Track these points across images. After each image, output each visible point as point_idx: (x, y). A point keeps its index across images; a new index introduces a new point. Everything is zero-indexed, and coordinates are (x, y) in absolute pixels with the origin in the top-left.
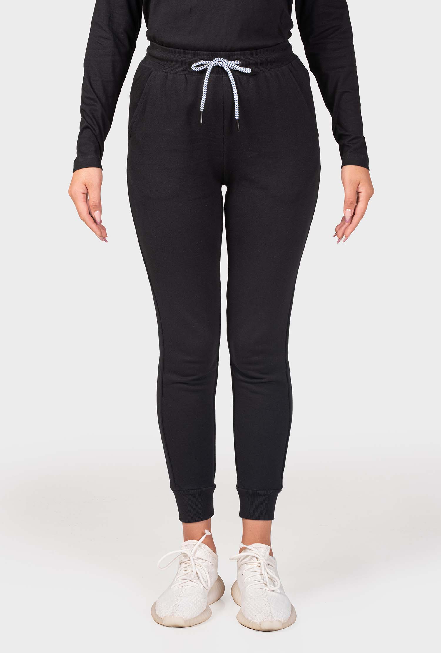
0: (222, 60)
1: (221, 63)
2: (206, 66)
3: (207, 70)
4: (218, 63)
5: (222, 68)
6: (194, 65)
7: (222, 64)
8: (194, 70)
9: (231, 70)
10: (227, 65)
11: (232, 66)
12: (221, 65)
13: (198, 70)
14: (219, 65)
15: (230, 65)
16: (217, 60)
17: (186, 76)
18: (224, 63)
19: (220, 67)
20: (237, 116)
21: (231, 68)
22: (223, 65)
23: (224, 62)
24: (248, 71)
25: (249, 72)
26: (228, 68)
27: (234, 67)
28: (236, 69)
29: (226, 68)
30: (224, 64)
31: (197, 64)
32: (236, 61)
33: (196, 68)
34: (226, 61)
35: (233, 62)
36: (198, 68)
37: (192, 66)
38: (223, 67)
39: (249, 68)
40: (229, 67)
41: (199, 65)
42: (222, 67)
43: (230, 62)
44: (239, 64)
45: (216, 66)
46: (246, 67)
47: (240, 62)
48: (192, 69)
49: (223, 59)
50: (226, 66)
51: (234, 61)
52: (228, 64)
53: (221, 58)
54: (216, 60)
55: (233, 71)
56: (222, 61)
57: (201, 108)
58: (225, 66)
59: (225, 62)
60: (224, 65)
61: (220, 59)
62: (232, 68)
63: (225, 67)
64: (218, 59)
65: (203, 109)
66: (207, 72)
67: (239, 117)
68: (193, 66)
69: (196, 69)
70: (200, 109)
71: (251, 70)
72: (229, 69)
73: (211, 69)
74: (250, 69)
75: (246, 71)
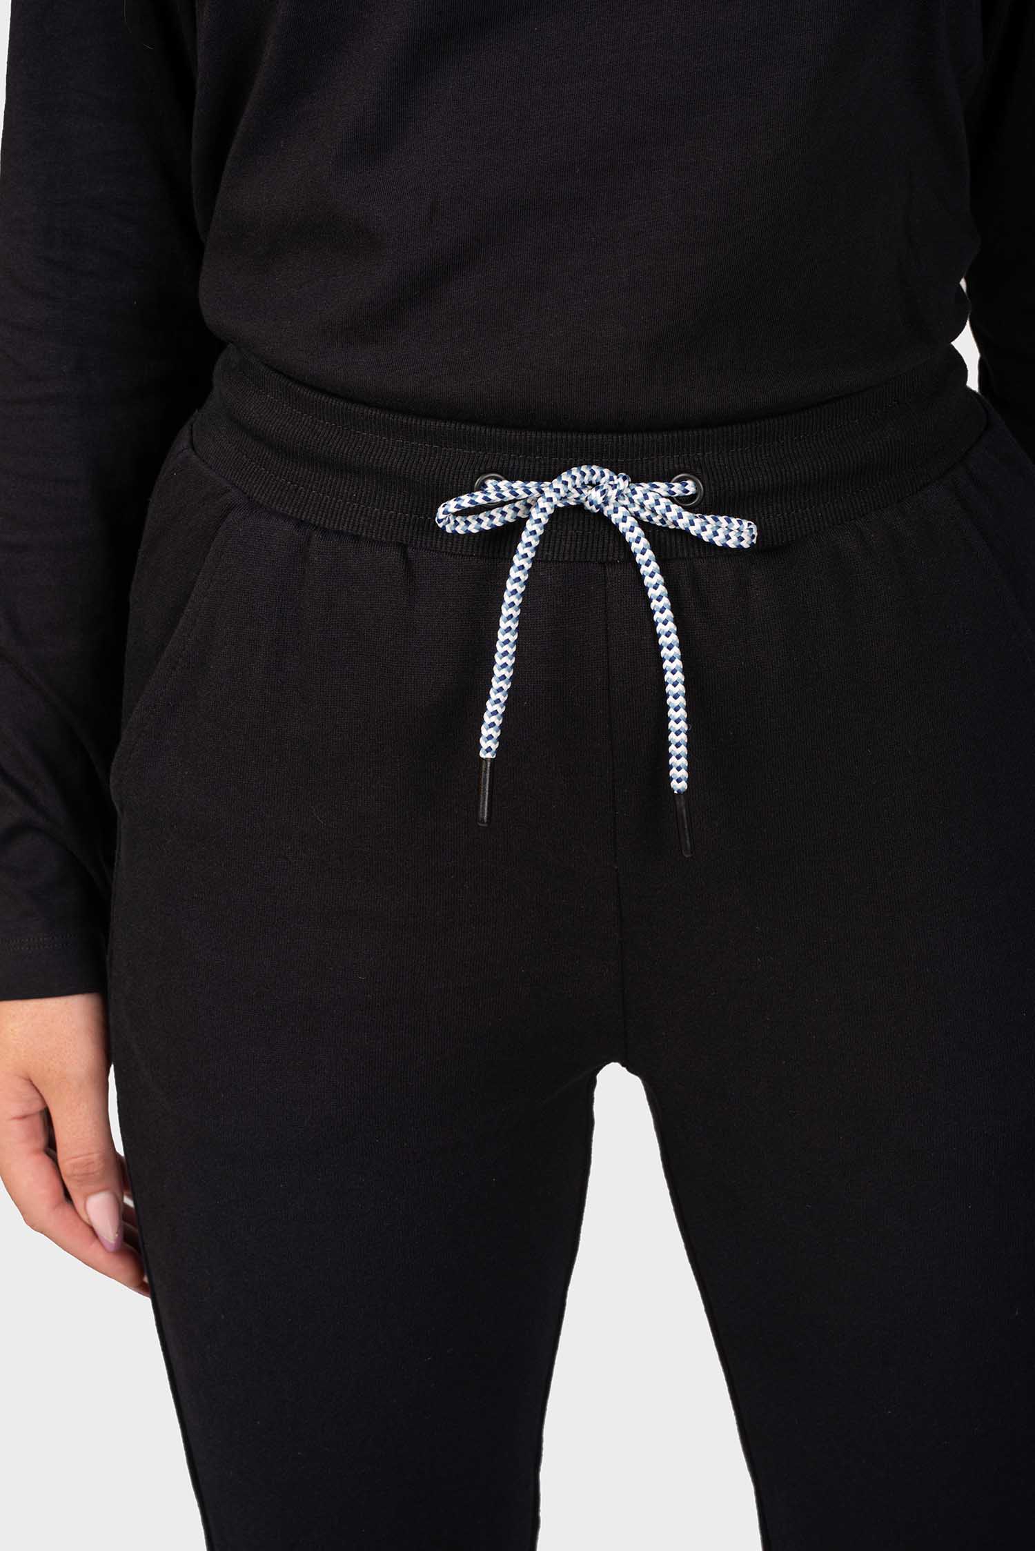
0: (603, 475)
1: (596, 495)
2: (516, 510)
3: (523, 527)
4: (577, 495)
5: (602, 520)
6: (452, 505)
7: (600, 500)
8: (449, 529)
9: (647, 526)
10: (627, 502)
11: (653, 511)
12: (597, 507)
13: (473, 528)
14: (587, 504)
15: (642, 506)
16: (574, 478)
17: (405, 553)
18: (612, 494)
19: (589, 512)
20: (679, 780)
21: (650, 518)
22: (606, 503)
23: (614, 487)
24: (741, 539)
25: (745, 544)
26: (631, 520)
27: (664, 515)
28: (675, 523)
29: (624, 520)
30: (612, 500)
31: (465, 501)
32: (678, 481)
33: (458, 519)
34: (623, 484)
35: (663, 486)
36: (470, 518)
37: (440, 515)
38: (606, 514)
39: (745, 523)
40: (636, 515)
41: (474, 508)
42: (601, 512)
43: (647, 486)
44: (693, 497)
45: (568, 506)
46: (730, 512)
47: (696, 484)
48: (440, 525)
49: (606, 471)
50: (622, 510)
51: (667, 479)
52: (632, 501)
53: (594, 468)
54: (569, 480)
55: (657, 534)
56: (603, 481)
57: (484, 744)
58: (616, 511)
59: (615, 491)
60: (610, 508)
61: (588, 472)
62: (656, 520)
63: (620, 515)
64: (578, 475)
65: (494, 747)
66: (525, 538)
67: (688, 781)
68: (445, 512)
69: (463, 524)
70: (480, 747)
71: (755, 533)
72: (641, 523)
73: (545, 521)
74: (754, 526)
75: (728, 538)
